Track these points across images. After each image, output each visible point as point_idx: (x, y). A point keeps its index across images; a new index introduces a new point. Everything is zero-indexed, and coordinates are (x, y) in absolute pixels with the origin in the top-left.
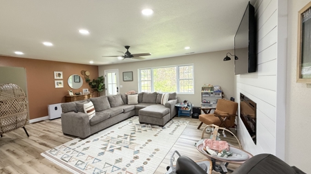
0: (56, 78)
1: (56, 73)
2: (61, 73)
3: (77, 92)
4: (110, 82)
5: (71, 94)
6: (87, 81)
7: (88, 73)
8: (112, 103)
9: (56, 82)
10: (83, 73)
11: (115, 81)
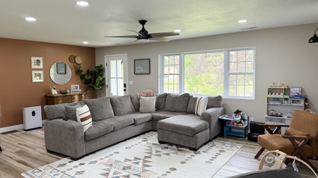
0: (33, 67)
1: (34, 59)
2: (41, 59)
3: (63, 90)
4: (113, 74)
5: (54, 92)
6: (78, 72)
7: (79, 60)
8: (117, 109)
9: (34, 72)
10: (72, 59)
11: (121, 74)
